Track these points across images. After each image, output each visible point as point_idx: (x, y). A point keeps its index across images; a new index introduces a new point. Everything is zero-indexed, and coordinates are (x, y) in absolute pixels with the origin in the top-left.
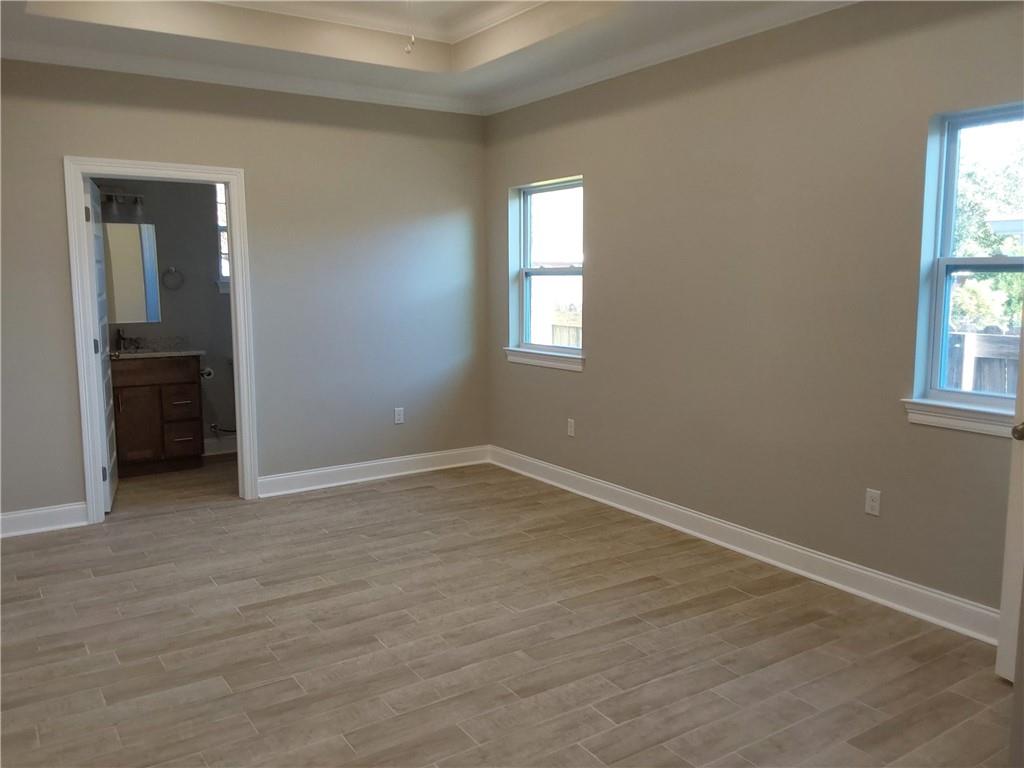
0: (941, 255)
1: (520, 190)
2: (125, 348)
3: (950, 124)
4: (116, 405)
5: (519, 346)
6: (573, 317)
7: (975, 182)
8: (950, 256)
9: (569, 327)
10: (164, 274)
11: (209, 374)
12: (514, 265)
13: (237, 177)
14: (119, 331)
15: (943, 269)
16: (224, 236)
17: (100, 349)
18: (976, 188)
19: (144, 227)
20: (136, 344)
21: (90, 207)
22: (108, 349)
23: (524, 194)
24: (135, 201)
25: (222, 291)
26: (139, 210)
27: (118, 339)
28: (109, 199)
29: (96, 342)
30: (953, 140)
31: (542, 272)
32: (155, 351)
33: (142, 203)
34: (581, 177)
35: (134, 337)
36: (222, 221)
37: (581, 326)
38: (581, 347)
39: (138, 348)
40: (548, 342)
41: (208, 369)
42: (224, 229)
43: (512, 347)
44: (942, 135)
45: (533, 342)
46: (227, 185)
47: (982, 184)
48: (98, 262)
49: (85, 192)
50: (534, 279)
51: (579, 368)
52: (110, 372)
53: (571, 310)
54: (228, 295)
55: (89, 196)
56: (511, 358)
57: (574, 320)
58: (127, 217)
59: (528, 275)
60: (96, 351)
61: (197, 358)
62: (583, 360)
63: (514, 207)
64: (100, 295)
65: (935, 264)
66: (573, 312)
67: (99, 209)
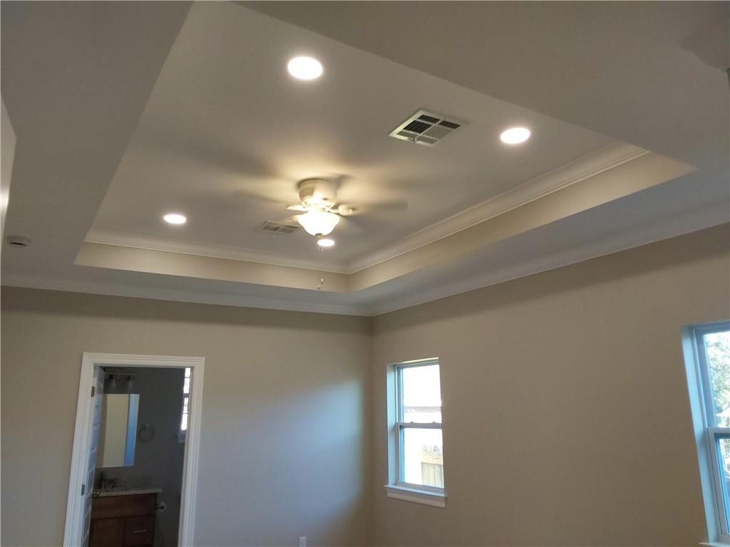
0: (709, 426)
1: (395, 365)
2: (105, 487)
3: (698, 331)
4: (91, 533)
5: (396, 484)
6: (436, 457)
7: (722, 350)
8: (715, 427)
9: (434, 465)
10: (141, 429)
11: (162, 508)
12: (391, 421)
13: (200, 363)
14: (102, 474)
15: (712, 436)
16: (186, 401)
17: (86, 492)
18: (723, 353)
19: (133, 396)
20: (113, 483)
21: (95, 386)
22: (92, 489)
23: (398, 368)
24: (129, 378)
25: (180, 441)
26: (130, 384)
27: (101, 479)
28: (111, 377)
29: (83, 486)
30: (700, 342)
31: (412, 425)
32: (125, 490)
33: (133, 380)
34: (438, 358)
35: (113, 478)
36: (186, 390)
37: (442, 463)
38: (443, 487)
39: (114, 487)
40: (419, 482)
41: (162, 504)
42: (187, 395)
43: (390, 485)
44: (692, 339)
45: (406, 482)
46: (192, 369)
47: (727, 350)
48: (95, 425)
49: (94, 376)
50: (406, 430)
51: (442, 505)
52: (90, 508)
53: (435, 450)
54: (184, 444)
55: (96, 379)
56: (390, 495)
57: (437, 459)
58: (122, 389)
59: (402, 427)
60: (83, 494)
61: (155, 495)
62: (446, 498)
63: (391, 378)
64: (92, 449)
65: (705, 433)
66: (436, 453)
67: (102, 386)
